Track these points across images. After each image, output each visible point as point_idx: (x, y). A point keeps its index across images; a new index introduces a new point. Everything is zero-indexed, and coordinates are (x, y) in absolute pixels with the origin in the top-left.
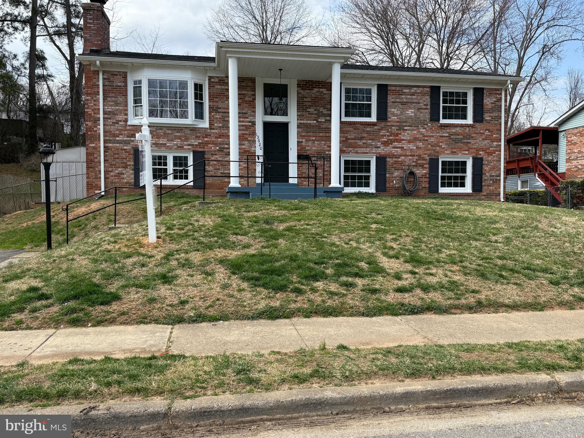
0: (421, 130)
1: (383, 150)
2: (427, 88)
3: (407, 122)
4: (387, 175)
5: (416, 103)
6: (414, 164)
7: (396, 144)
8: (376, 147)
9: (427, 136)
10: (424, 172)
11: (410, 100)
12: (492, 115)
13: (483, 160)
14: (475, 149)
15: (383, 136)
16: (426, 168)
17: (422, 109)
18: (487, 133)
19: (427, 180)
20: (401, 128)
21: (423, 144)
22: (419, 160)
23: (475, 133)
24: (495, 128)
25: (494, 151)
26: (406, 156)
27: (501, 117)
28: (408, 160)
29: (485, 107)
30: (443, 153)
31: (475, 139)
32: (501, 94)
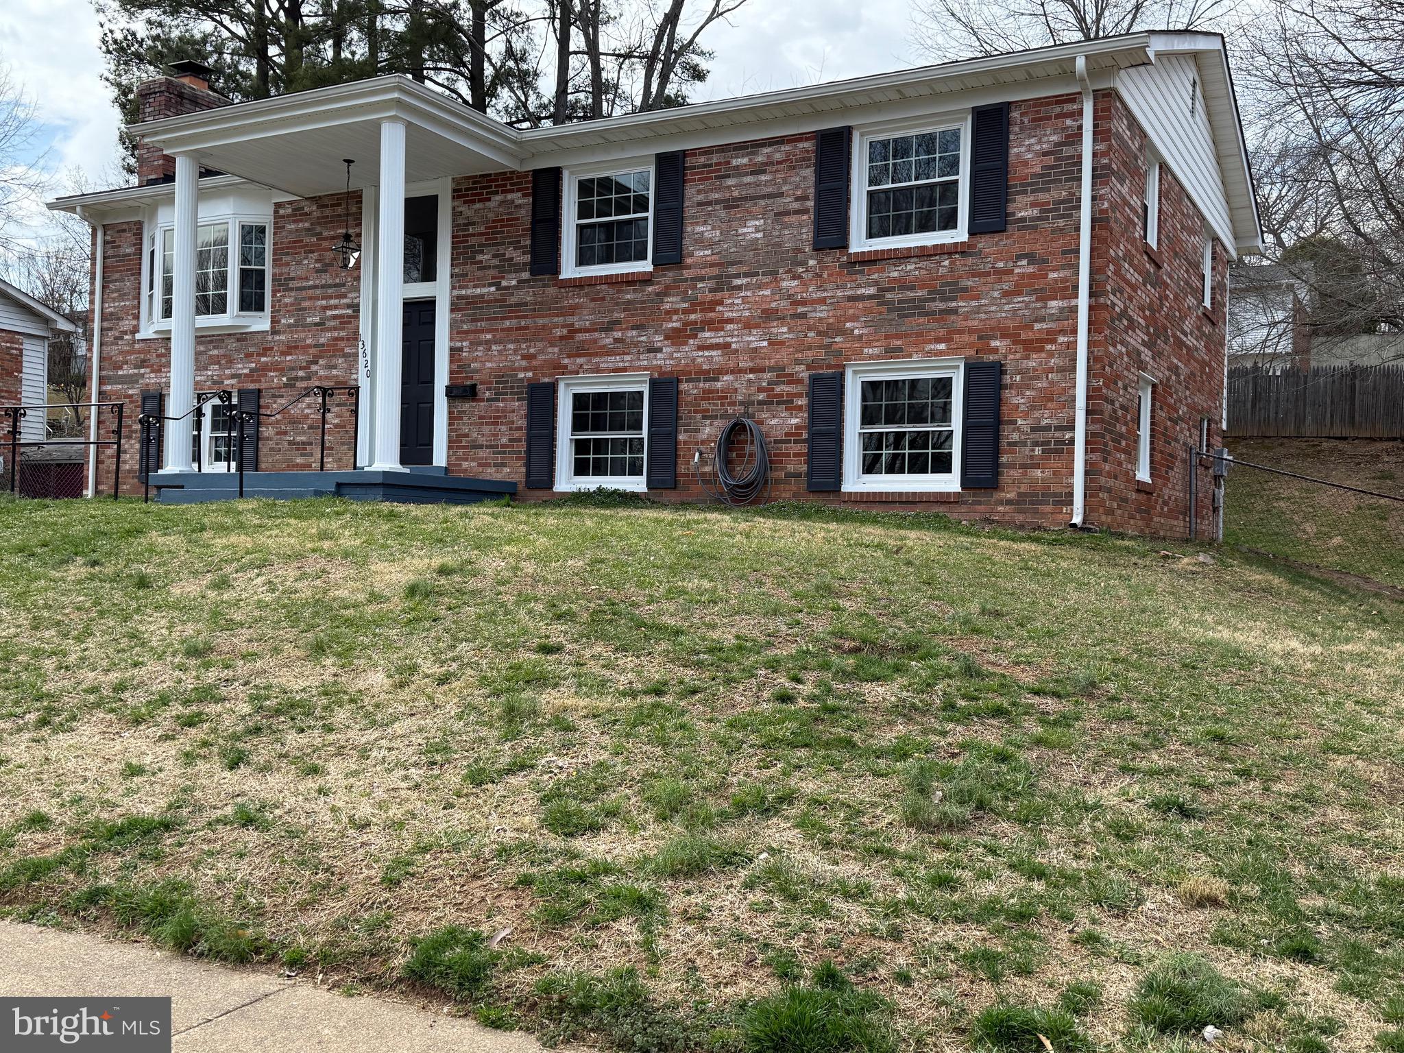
0: (784, 284)
1: (671, 357)
2: (807, 139)
3: (740, 262)
4: (681, 437)
5: (771, 196)
6: (762, 396)
7: (708, 334)
8: (649, 351)
9: (803, 303)
10: (794, 421)
11: (751, 192)
12: (1042, 197)
13: (1003, 372)
14: (971, 331)
15: (670, 313)
16: (800, 408)
17: (788, 213)
18: (1023, 268)
19: (803, 448)
20: (723, 284)
21: (790, 331)
22: (777, 383)
23: (974, 276)
24: (1057, 246)
25: (1049, 332)
26: (737, 371)
27: (1079, 199)
28: (742, 386)
29: (1016, 174)
30: (859, 354)
31: (976, 298)
32: (1081, 112)
